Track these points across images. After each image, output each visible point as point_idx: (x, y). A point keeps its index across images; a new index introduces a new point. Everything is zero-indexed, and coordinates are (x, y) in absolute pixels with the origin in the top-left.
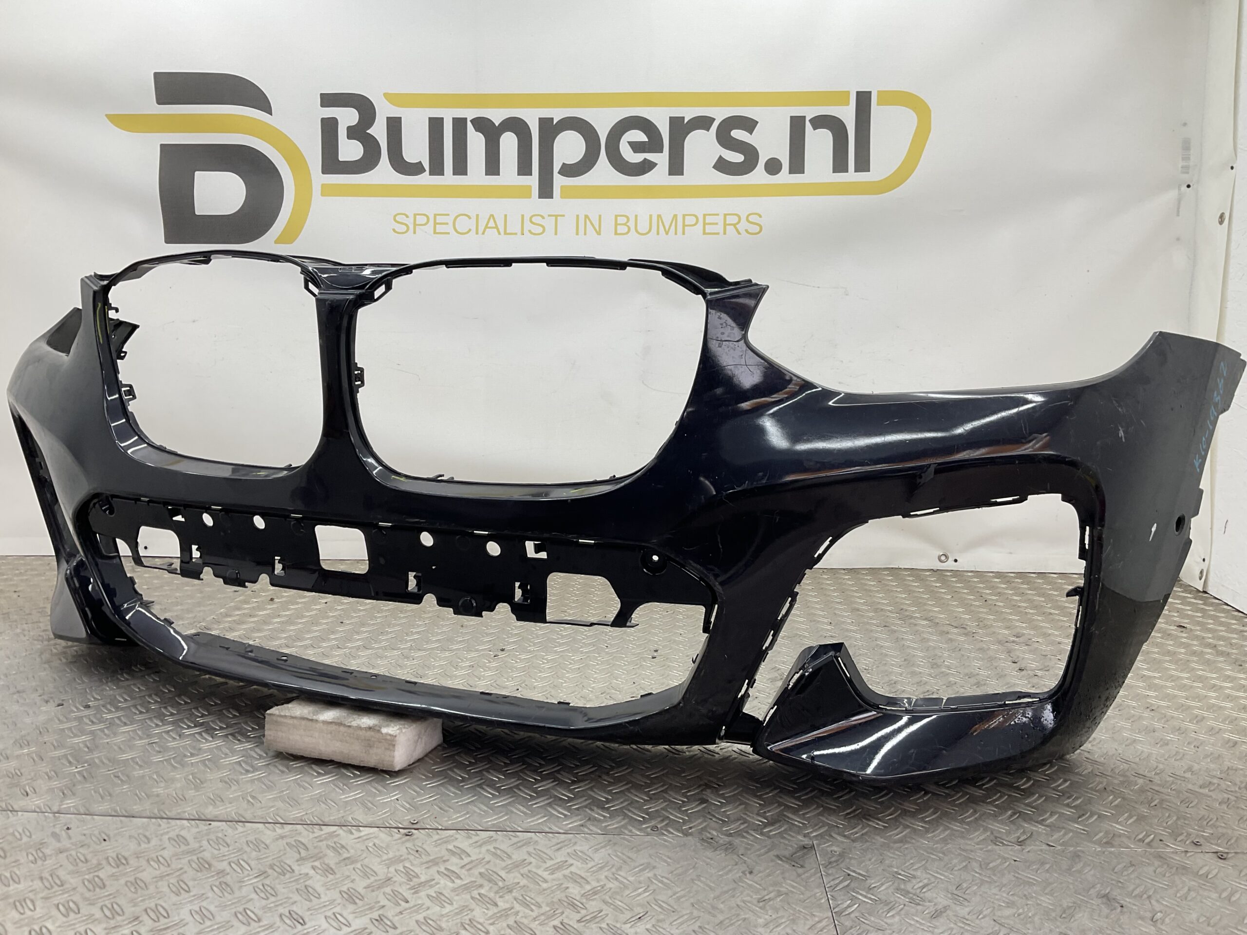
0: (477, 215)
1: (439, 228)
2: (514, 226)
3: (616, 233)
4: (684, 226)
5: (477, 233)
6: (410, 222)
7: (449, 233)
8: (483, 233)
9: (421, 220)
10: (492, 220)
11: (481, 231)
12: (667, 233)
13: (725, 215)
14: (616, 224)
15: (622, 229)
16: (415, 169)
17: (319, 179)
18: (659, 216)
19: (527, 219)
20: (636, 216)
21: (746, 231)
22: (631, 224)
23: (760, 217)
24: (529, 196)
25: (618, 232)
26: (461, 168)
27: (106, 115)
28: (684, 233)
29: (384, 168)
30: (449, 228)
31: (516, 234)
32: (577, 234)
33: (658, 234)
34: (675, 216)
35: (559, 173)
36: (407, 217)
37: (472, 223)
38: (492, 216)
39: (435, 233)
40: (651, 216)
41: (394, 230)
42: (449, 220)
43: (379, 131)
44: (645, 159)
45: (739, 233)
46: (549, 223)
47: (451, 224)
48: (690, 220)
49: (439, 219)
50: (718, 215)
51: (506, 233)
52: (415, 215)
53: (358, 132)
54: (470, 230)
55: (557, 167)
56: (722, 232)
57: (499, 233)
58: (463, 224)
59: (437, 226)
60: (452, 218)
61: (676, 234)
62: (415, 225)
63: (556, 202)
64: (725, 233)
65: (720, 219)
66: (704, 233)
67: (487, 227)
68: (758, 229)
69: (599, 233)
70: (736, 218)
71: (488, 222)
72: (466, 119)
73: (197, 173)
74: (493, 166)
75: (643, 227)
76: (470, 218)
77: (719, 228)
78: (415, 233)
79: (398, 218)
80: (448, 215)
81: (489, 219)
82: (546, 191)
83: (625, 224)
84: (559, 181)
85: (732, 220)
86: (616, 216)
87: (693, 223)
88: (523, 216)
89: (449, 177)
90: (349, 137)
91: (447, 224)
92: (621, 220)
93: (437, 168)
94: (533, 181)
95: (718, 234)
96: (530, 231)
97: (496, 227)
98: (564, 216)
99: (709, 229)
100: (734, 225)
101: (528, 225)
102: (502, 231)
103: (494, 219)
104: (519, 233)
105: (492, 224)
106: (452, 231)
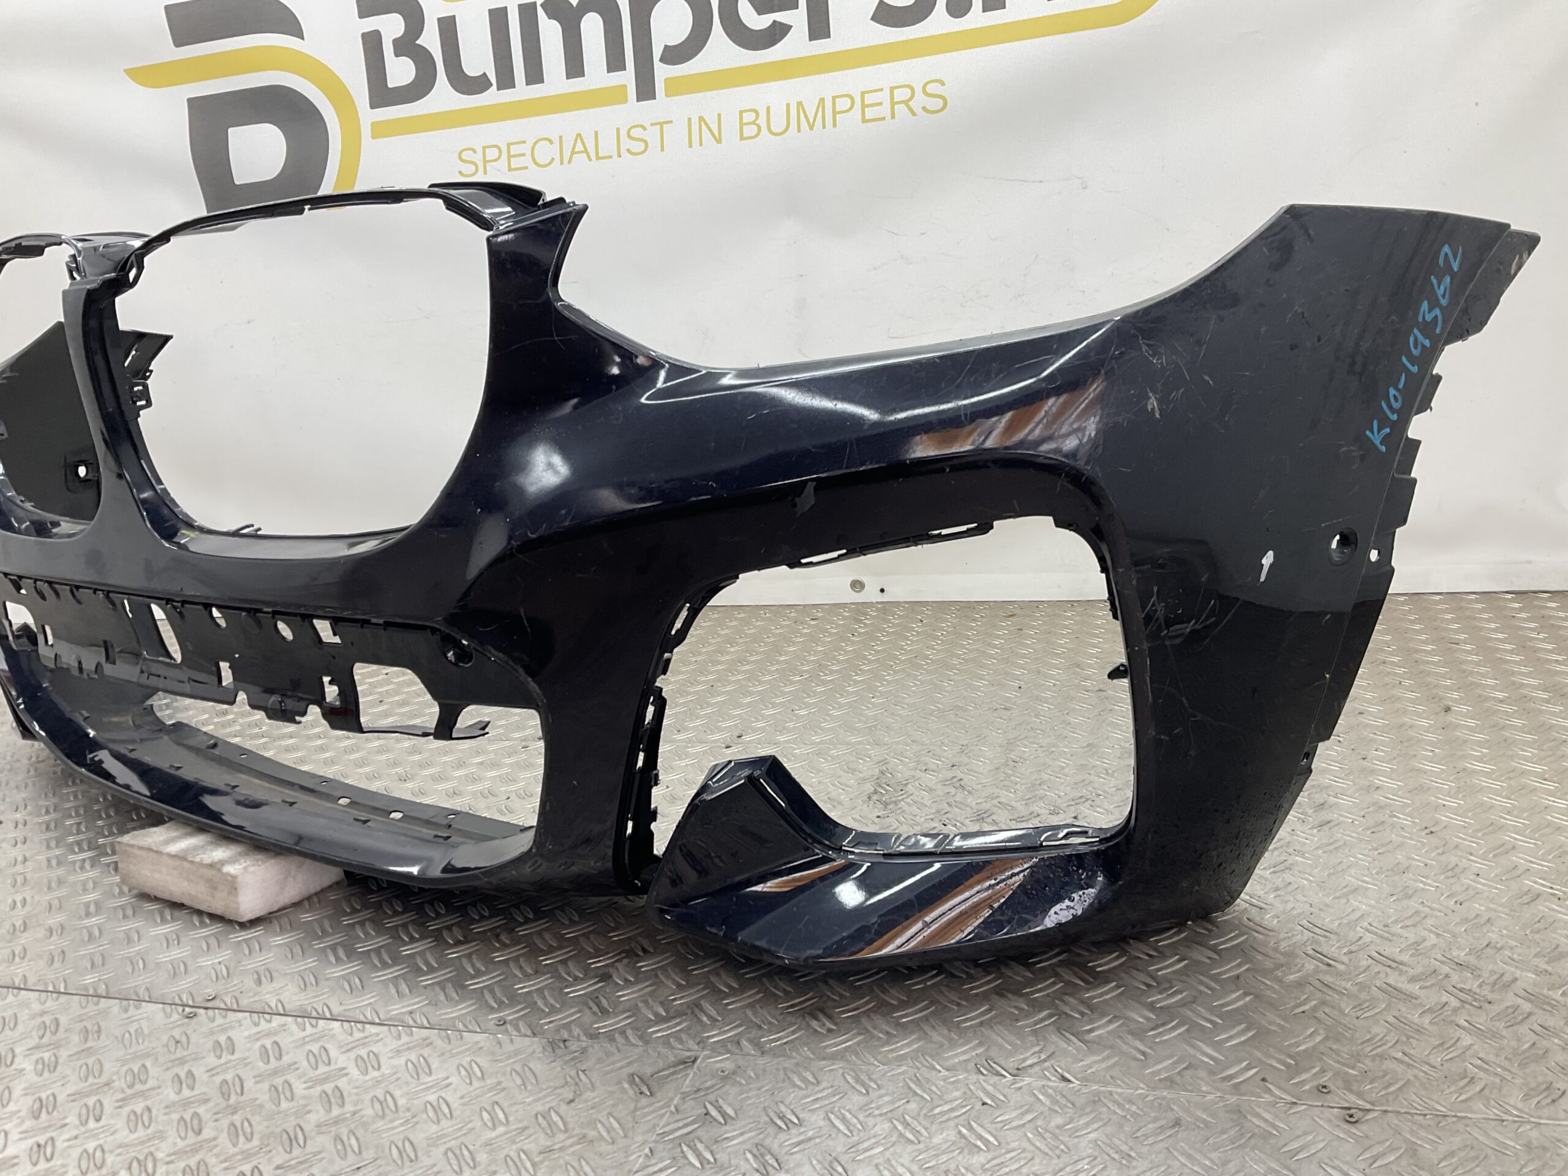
2: (607, 146)
3: (742, 138)
4: (835, 113)
5: (562, 163)
6: (478, 158)
7: (526, 168)
8: (570, 162)
10: (579, 141)
11: (566, 161)
12: (811, 128)
13: (892, 89)
14: (742, 124)
15: (750, 131)
16: (479, 85)
17: (368, 116)
18: (800, 104)
19: (623, 133)
20: (768, 108)
21: (924, 108)
22: (762, 121)
23: (943, 84)
24: (625, 100)
25: (745, 135)
26: (535, 75)
27: (125, 71)
28: (835, 125)
29: (442, 90)
30: (527, 161)
32: (690, 146)
33: (799, 131)
34: (822, 100)
35: (661, 60)
36: (475, 152)
37: (554, 151)
38: (579, 135)
40: (788, 105)
41: (461, 172)
42: (526, 149)
43: (430, 40)
44: (775, 22)
45: (914, 114)
46: (652, 135)
47: (529, 153)
48: (843, 104)
49: (514, 150)
50: (882, 90)
51: (598, 158)
52: (484, 148)
53: (407, 46)
54: (553, 159)
55: (657, 52)
57: (590, 159)
58: (544, 152)
60: (529, 145)
61: (824, 127)
62: (485, 162)
63: (661, 105)
64: (893, 117)
67: (573, 153)
68: (940, 103)
70: (909, 91)
71: (575, 146)
72: (535, 3)
73: (230, 130)
74: (575, 66)
75: (778, 125)
76: (551, 142)
79: (464, 156)
80: (524, 142)
82: (646, 90)
83: (753, 123)
84: (662, 72)
85: (901, 95)
86: (741, 113)
87: (848, 107)
88: (618, 130)
89: (522, 91)
90: (397, 55)
91: (524, 155)
92: (749, 117)
93: (506, 80)
94: (628, 77)
96: (628, 150)
97: (586, 151)
98: (671, 122)
99: (870, 113)
100: (906, 102)
101: (626, 143)
102: (593, 155)
103: (582, 140)
104: (615, 156)
105: (579, 147)
106: (532, 166)
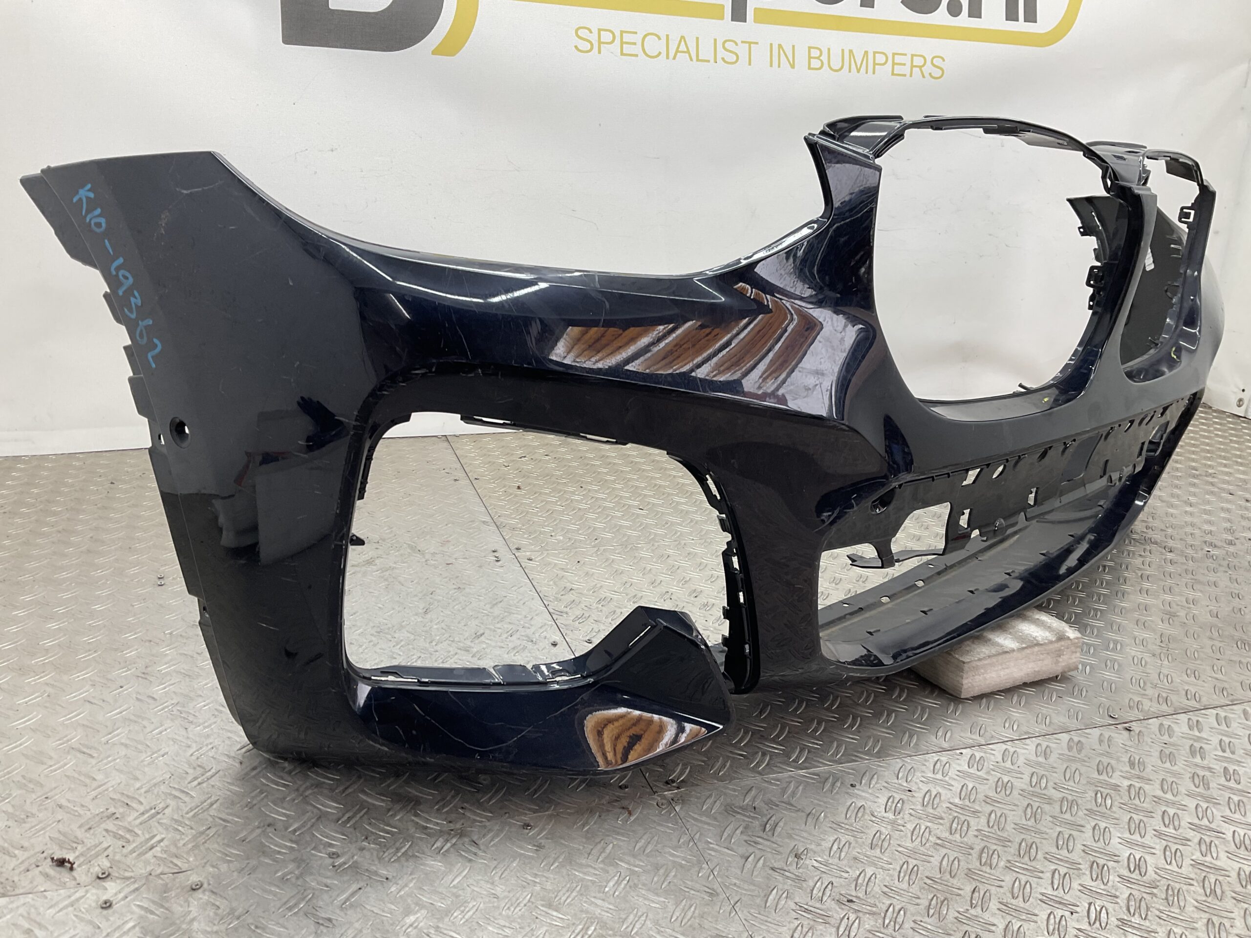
0: (667, 36)
1: (627, 49)
2: (706, 52)
3: (810, 68)
4: (875, 64)
5: (668, 58)
6: (594, 38)
7: (637, 56)
8: (674, 58)
9: (606, 37)
10: (683, 42)
11: (671, 55)
12: (858, 71)
13: (913, 56)
14: (810, 58)
15: (815, 63)
18: (851, 51)
19: (719, 44)
20: (829, 50)
21: (930, 74)
22: (824, 58)
23: (944, 60)
25: (812, 66)
28: (874, 73)
30: (637, 49)
31: (709, 61)
32: (771, 66)
33: (850, 71)
34: (866, 53)
36: (591, 32)
37: (661, 46)
38: (683, 37)
39: (622, 54)
40: (843, 50)
41: (576, 47)
42: (638, 38)
45: (924, 77)
46: (742, 50)
47: (639, 45)
48: (880, 59)
49: (626, 37)
50: (905, 55)
51: (698, 60)
52: (600, 30)
54: (660, 53)
56: (908, 75)
57: (691, 60)
58: (653, 46)
59: (624, 45)
60: (640, 36)
61: (867, 73)
62: (600, 43)
63: (751, 28)
64: (911, 76)
65: (907, 60)
66: (893, 74)
67: (677, 51)
68: (939, 73)
69: (793, 66)
70: (922, 60)
71: (678, 47)
75: (836, 63)
76: (659, 39)
77: (906, 70)
78: (600, 52)
79: (580, 32)
80: (636, 33)
81: (680, 41)
83: (818, 58)
85: (918, 61)
87: (883, 62)
88: (715, 40)
91: (635, 44)
92: (814, 53)
95: (905, 75)
96: (723, 59)
97: (688, 52)
99: (897, 70)
100: (920, 67)
101: (721, 53)
102: (694, 58)
103: (685, 41)
104: (712, 61)
105: (683, 47)
106: (641, 53)
